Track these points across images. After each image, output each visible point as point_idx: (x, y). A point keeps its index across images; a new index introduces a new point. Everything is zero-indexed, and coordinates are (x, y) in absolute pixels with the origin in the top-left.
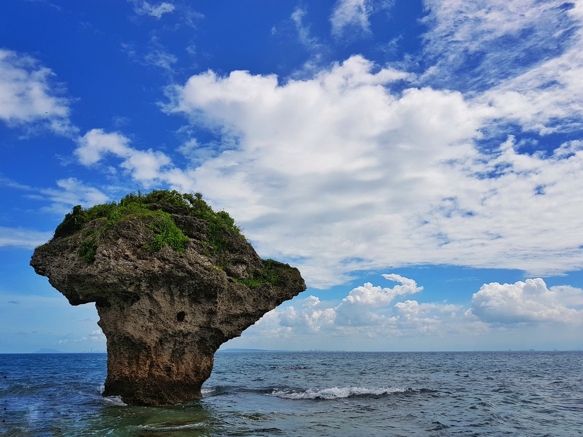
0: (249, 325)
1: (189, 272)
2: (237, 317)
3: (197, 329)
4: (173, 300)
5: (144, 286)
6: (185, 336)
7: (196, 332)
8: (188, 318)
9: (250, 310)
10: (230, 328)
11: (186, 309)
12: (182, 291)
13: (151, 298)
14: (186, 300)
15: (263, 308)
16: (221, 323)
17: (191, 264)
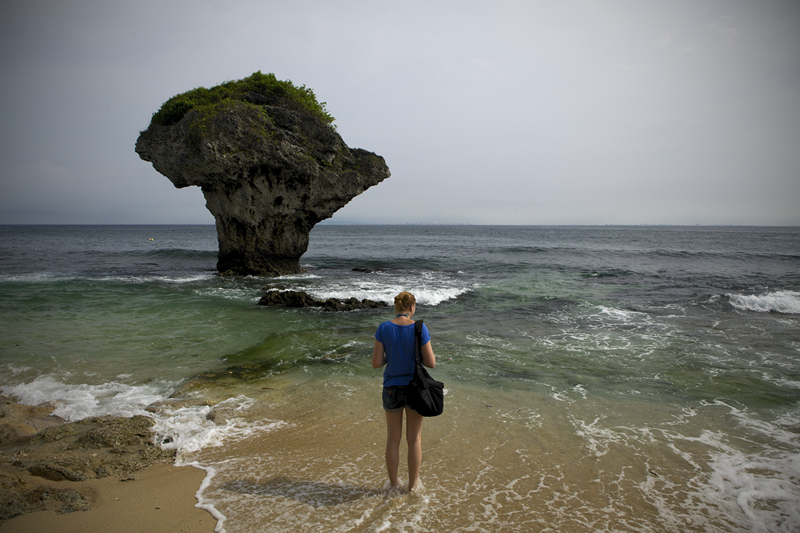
0: (339, 208)
1: (285, 163)
2: (328, 201)
3: (293, 211)
4: (271, 187)
5: (246, 174)
6: (284, 217)
7: (294, 214)
8: (285, 202)
9: (340, 195)
10: (322, 211)
11: (284, 194)
12: (279, 179)
13: (252, 185)
14: (283, 186)
15: (351, 193)
16: (314, 206)
17: (286, 156)
